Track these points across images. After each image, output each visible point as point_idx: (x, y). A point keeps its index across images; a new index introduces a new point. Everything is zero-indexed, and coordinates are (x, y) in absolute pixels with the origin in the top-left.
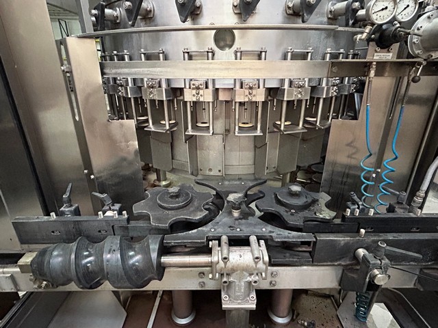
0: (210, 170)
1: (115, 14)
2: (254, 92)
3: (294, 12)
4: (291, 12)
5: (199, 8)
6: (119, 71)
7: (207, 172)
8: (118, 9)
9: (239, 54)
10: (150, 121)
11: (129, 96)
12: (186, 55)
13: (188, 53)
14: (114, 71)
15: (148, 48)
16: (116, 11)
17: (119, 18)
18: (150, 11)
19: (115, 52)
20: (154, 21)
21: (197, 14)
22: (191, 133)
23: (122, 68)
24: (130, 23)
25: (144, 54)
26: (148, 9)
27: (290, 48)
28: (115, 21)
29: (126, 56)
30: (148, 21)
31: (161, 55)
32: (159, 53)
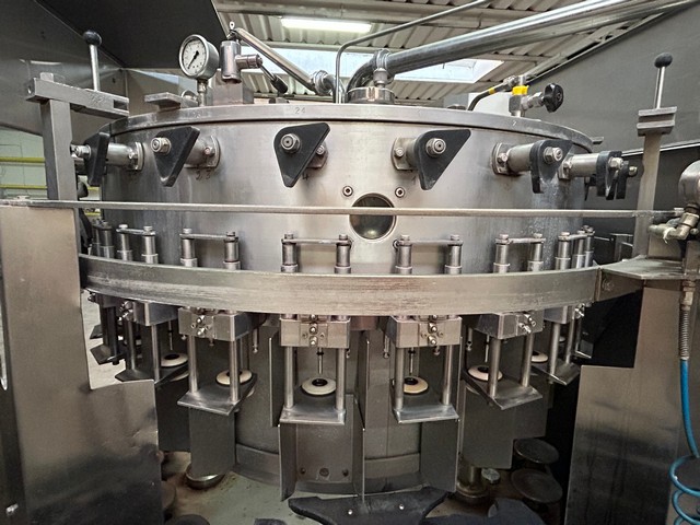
0: (324, 472)
1: (131, 153)
2: (440, 327)
3: (509, 170)
4: (504, 169)
5: (321, 156)
6: (127, 283)
7: (318, 476)
8: (138, 145)
9: (405, 250)
10: (194, 384)
11: (148, 324)
12: (289, 249)
13: (294, 244)
14: (112, 282)
15: (201, 226)
16: (134, 147)
17: (140, 162)
18: (212, 155)
19: (124, 227)
20: (217, 174)
21: (316, 169)
22: (292, 420)
23: (135, 278)
24: (163, 180)
25: (191, 239)
26: (208, 152)
27: (505, 236)
28: (130, 166)
29: (147, 239)
30: (204, 173)
31: (230, 246)
32: (226, 242)
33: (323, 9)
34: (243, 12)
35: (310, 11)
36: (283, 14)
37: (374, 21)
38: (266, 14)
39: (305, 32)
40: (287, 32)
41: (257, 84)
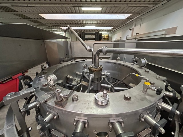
33: (91, 5)
34: (73, 7)
35: (88, 5)
36: (82, 7)
37: (102, 7)
38: (78, 7)
39: (87, 10)
40: (83, 11)
41: (77, 22)
